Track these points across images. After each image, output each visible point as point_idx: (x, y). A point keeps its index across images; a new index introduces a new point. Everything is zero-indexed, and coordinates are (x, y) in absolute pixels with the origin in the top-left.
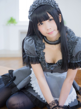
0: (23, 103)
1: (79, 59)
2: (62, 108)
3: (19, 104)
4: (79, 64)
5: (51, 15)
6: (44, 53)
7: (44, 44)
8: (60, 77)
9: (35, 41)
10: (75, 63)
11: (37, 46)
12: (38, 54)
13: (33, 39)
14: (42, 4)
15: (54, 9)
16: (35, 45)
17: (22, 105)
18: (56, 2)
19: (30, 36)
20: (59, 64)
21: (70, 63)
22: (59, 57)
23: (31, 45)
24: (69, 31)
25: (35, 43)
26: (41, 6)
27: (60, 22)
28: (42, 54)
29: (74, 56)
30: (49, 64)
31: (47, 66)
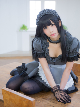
0: (33, 87)
1: (75, 54)
2: (63, 91)
3: (30, 88)
4: (75, 58)
5: (53, 21)
6: (48, 50)
7: (48, 43)
8: (61, 68)
9: (41, 41)
10: (72, 57)
11: (43, 45)
12: (43, 50)
13: (40, 39)
14: (46, 14)
15: (55, 17)
16: (41, 44)
17: (32, 89)
18: (57, 12)
19: (37, 37)
20: (60, 58)
21: (68, 57)
22: (60, 53)
23: (39, 44)
24: (67, 33)
25: (42, 42)
26: (45, 15)
27: (60, 26)
28: (46, 50)
29: (71, 52)
30: (52, 58)
31: (50, 59)
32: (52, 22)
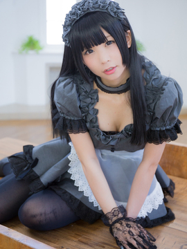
0: (54, 212)
1: (168, 122)
2: (134, 222)
3: (45, 214)
4: (169, 133)
5: (109, 33)
6: (97, 112)
7: (96, 92)
8: (129, 160)
9: (77, 86)
10: (160, 131)
11: (81, 97)
12: (83, 112)
13: (74, 81)
14: (91, 10)
15: (115, 19)
16: (76, 95)
17: (51, 216)
18: (121, 6)
19: (66, 75)
20: (128, 134)
21: (150, 130)
22: (127, 119)
23: (70, 94)
24: (147, 65)
25: (78, 90)
26: (88, 14)
27: (129, 46)
28: (91, 112)
29: (159, 117)
30: (107, 134)
31: (102, 137)
32: (106, 34)
